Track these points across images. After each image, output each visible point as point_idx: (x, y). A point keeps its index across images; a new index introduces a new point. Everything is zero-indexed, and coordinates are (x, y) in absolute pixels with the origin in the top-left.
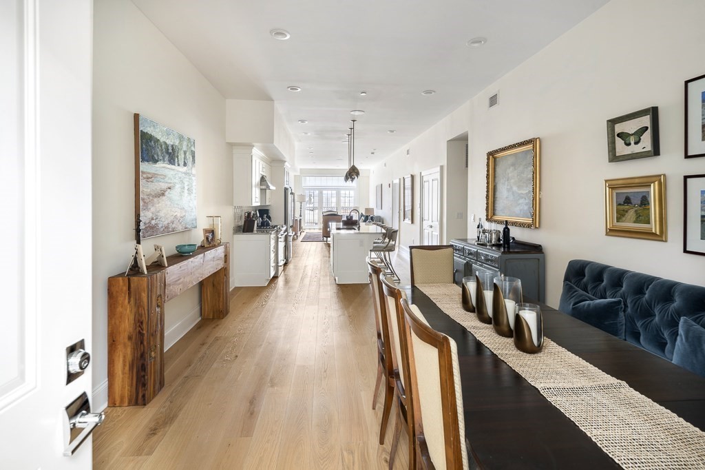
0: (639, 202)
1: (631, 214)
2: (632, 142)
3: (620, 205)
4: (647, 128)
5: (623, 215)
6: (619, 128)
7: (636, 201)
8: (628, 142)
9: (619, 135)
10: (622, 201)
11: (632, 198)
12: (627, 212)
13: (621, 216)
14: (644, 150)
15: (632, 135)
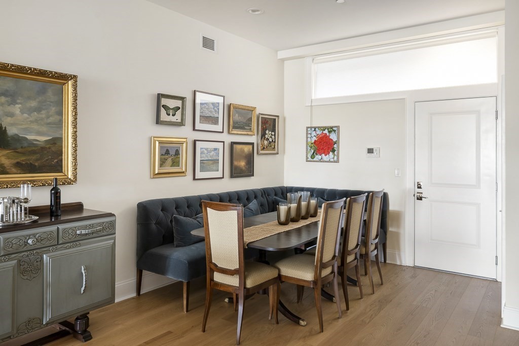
0: (174, 154)
1: (169, 161)
2: (171, 114)
3: (162, 155)
4: (179, 108)
5: (164, 162)
6: (164, 101)
7: (172, 152)
8: (168, 113)
9: (163, 106)
10: (164, 152)
11: (170, 150)
12: (166, 160)
13: (162, 163)
14: (177, 121)
15: (171, 109)
